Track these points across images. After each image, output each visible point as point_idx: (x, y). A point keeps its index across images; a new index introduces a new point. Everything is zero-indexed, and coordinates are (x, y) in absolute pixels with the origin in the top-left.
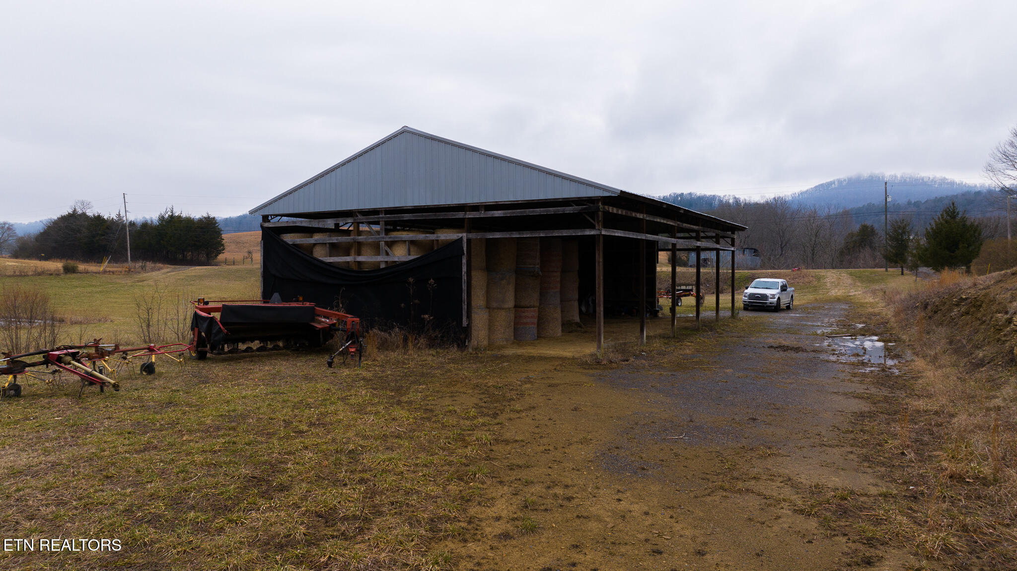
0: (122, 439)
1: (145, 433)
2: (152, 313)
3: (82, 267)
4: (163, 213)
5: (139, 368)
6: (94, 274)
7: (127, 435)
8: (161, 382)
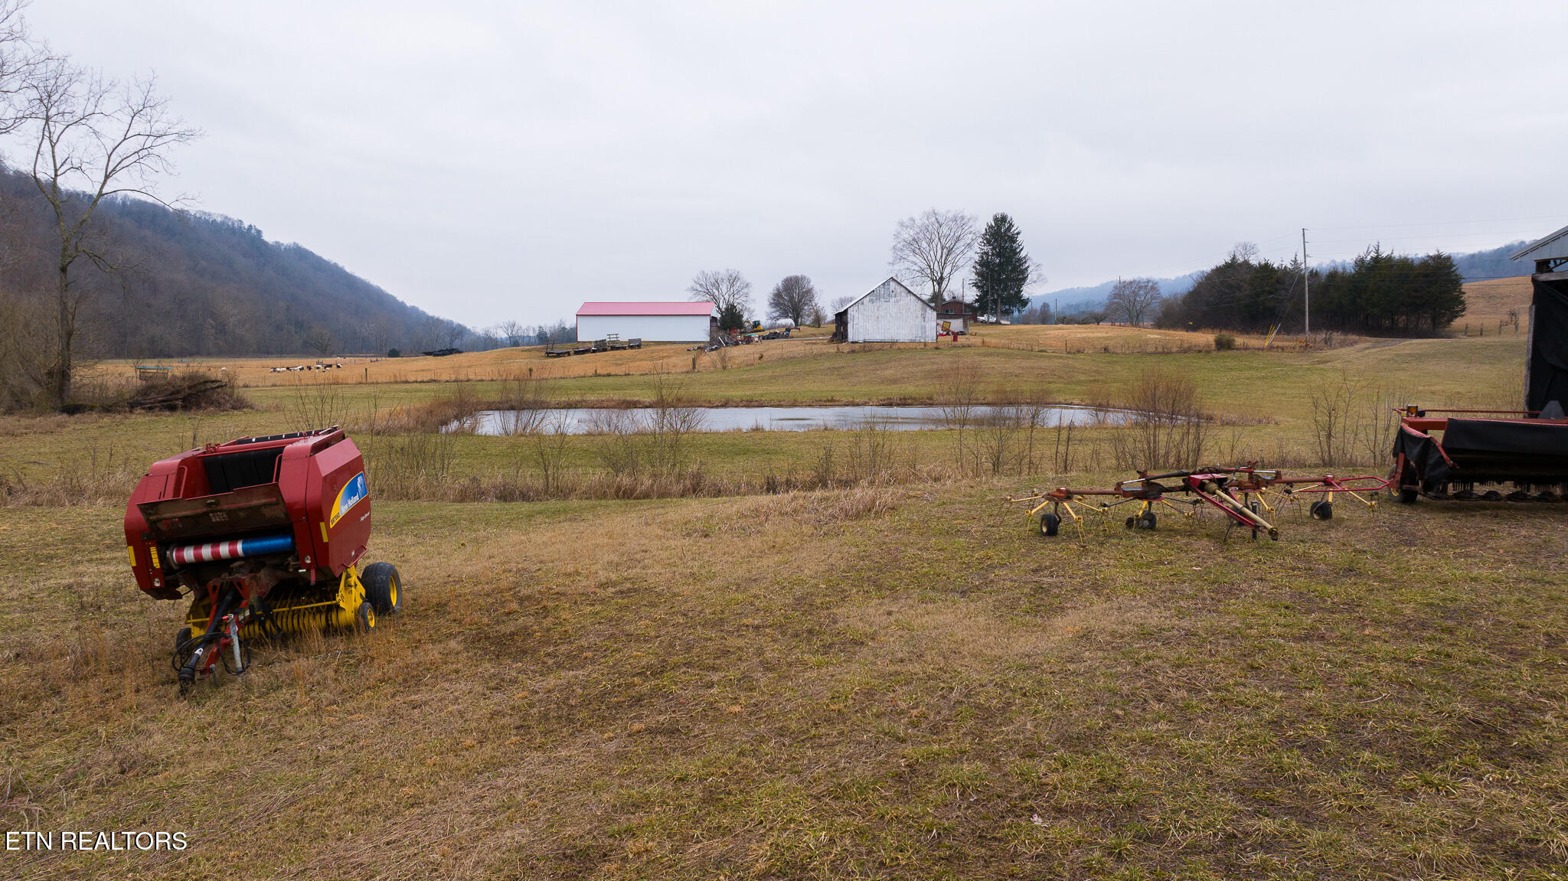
0: (1276, 615)
1: (1309, 612)
2: (1336, 418)
3: (1240, 340)
4: (1362, 255)
5: (1309, 508)
6: (1256, 352)
7: (1283, 611)
8: (1340, 535)
